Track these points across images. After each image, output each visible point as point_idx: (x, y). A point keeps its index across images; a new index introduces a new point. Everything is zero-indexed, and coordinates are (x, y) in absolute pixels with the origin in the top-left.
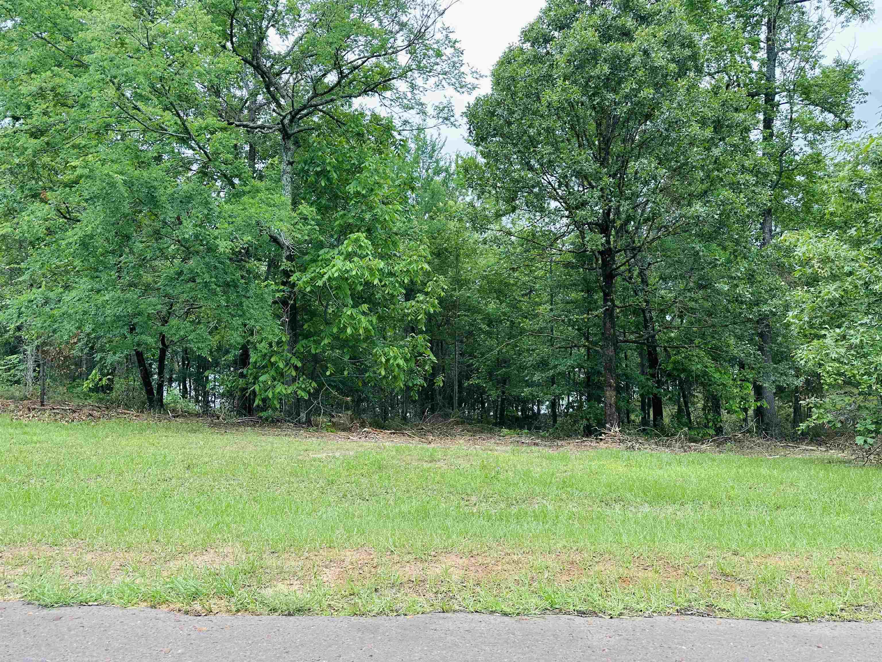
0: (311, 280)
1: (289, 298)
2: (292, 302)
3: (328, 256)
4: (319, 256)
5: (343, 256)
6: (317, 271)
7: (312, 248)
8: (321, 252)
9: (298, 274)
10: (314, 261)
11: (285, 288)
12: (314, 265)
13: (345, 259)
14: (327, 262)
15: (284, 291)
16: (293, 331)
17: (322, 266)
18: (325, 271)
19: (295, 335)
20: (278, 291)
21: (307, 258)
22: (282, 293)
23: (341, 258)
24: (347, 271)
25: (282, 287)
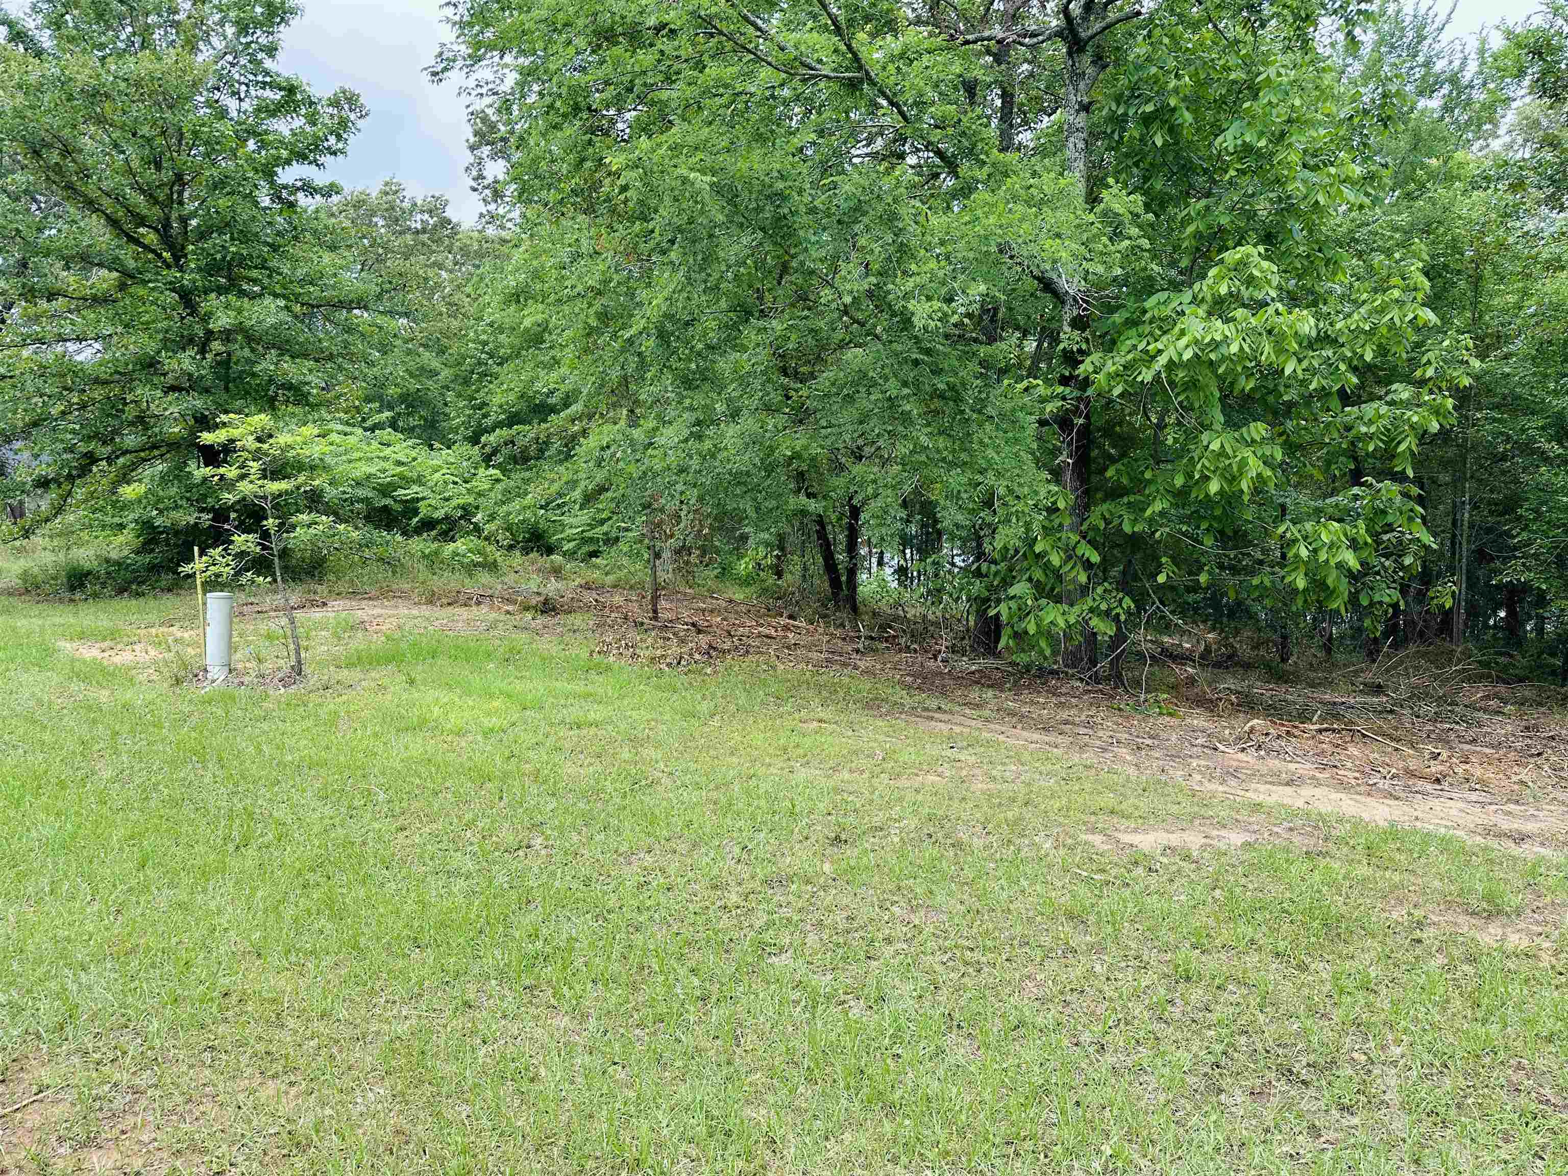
0: (1125, 367)
1: (1076, 411)
2: (1081, 421)
3: (1167, 311)
4: (1145, 312)
5: (1205, 307)
6: (1140, 348)
7: (1129, 294)
8: (1150, 303)
9: (1095, 357)
10: (1132, 323)
11: (1068, 390)
12: (1133, 332)
13: (1210, 314)
14: (1165, 325)
15: (1064, 398)
16: (1082, 483)
17: (1151, 334)
18: (1160, 346)
19: (1086, 492)
20: (1052, 397)
21: (1118, 318)
22: (1060, 403)
23: (1201, 312)
24: (1215, 345)
25: (1060, 389)
